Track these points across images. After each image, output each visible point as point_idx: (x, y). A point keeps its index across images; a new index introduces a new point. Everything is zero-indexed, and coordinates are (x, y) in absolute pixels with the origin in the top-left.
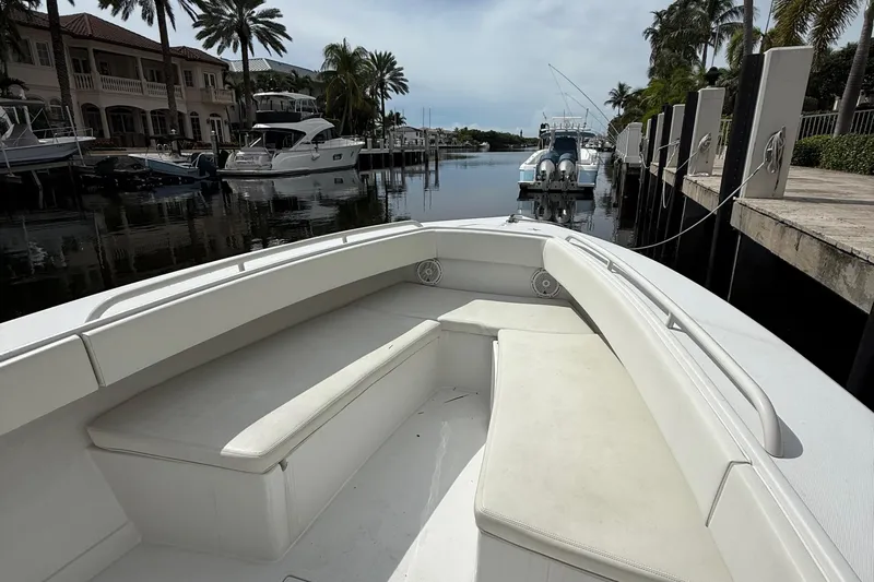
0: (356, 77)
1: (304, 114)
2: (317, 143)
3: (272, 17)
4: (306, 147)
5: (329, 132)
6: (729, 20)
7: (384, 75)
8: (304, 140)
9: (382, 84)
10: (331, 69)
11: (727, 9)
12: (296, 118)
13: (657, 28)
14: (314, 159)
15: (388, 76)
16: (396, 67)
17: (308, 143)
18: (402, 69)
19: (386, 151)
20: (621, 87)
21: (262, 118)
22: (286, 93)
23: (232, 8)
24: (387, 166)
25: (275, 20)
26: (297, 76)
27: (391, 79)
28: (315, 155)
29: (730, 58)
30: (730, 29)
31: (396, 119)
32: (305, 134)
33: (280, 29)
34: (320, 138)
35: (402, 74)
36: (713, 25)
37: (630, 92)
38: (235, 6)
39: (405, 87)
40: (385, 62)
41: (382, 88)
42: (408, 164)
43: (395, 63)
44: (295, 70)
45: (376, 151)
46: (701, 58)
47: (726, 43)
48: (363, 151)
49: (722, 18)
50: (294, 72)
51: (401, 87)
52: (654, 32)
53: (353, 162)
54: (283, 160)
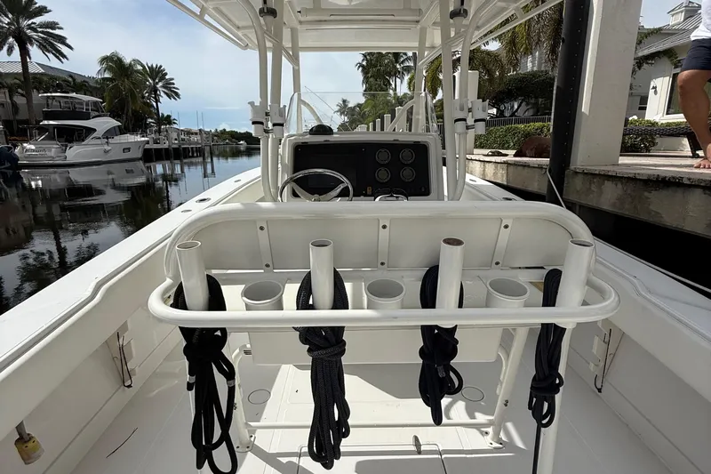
0: (134, 84)
1: (93, 114)
2: (107, 138)
3: (53, 28)
4: (98, 141)
5: (117, 129)
6: (407, 64)
7: (157, 83)
8: (95, 135)
9: (155, 90)
10: (107, 75)
11: (405, 57)
12: (87, 117)
13: (364, 63)
14: (106, 152)
15: (160, 84)
16: (167, 77)
17: (99, 138)
18: (173, 79)
19: (166, 146)
20: (344, 101)
21: (49, 116)
22: (74, 95)
23: (8, 17)
24: (168, 158)
25: (57, 32)
26: (74, 80)
27: (163, 87)
28: (107, 148)
29: (410, 88)
30: (408, 69)
31: (168, 120)
32: (95, 130)
33: (62, 40)
34: (109, 134)
35: (173, 84)
36: (398, 67)
37: (350, 106)
38: (10, 16)
39: (177, 94)
40: (157, 73)
41: (156, 94)
42: (185, 158)
43: (166, 74)
44: (71, 75)
45: (156, 146)
46: (393, 86)
47: (407, 78)
48: (147, 146)
49: (403, 62)
50: (71, 76)
51: (173, 93)
52: (363, 66)
53: (140, 155)
54: (75, 153)
